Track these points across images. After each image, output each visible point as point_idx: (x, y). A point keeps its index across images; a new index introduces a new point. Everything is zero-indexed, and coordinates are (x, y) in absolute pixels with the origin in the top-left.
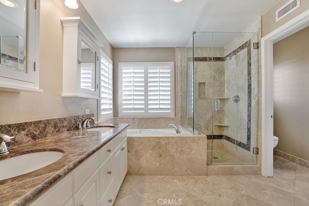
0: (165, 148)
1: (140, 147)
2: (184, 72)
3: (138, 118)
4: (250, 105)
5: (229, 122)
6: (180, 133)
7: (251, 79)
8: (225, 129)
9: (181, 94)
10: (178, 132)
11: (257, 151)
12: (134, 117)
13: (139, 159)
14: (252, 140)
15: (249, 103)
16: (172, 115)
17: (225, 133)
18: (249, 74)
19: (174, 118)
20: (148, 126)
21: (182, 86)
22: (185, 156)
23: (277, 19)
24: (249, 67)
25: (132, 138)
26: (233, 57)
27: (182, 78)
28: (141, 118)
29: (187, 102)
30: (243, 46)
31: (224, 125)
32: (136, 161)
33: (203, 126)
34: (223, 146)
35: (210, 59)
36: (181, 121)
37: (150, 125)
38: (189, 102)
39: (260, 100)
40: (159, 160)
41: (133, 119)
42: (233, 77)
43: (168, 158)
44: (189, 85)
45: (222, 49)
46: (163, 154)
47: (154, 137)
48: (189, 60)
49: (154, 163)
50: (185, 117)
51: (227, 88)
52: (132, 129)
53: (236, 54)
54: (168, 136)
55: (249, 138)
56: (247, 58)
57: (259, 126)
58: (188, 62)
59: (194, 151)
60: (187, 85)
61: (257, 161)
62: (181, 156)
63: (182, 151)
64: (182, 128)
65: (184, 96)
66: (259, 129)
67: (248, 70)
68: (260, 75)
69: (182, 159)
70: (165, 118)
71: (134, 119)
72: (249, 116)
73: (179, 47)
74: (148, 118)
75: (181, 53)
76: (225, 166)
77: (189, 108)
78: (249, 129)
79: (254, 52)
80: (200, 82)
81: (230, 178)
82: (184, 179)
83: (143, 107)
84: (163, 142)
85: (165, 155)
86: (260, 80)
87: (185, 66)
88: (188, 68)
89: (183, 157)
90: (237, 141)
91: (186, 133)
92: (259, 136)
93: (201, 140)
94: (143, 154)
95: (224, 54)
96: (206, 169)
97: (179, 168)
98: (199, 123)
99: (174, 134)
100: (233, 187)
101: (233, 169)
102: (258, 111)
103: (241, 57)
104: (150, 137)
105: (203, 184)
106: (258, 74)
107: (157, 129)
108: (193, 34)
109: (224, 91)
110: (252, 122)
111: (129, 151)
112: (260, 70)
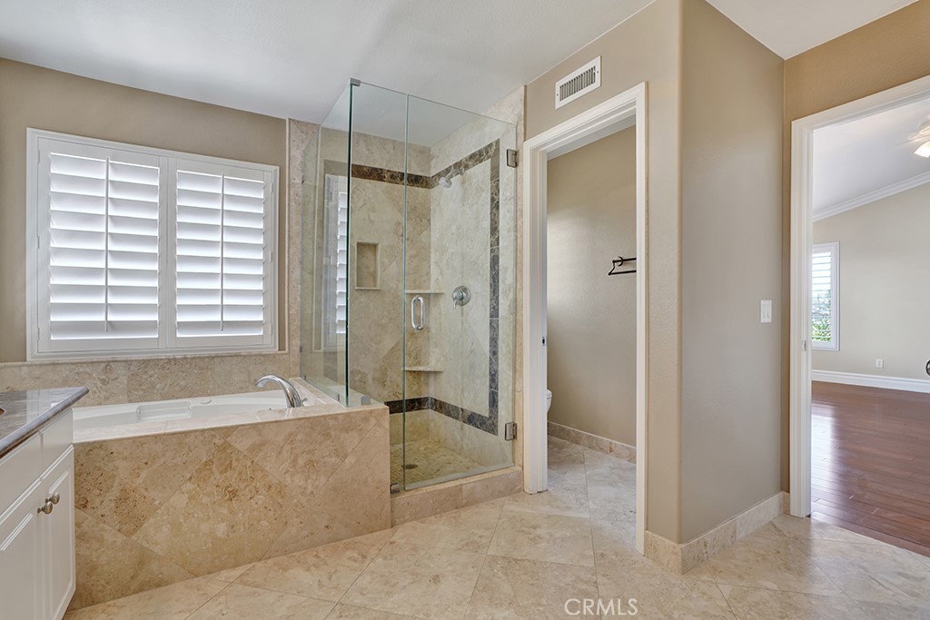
0: (249, 463)
1: (144, 474)
2: (311, 206)
3: (128, 363)
4: (494, 313)
5: (442, 359)
6: (300, 404)
7: (498, 244)
8: (432, 379)
9: (302, 277)
10: (294, 401)
11: (513, 432)
12: (109, 358)
13: (138, 527)
14: (500, 404)
15: (494, 307)
16: (271, 345)
17: (432, 391)
18: (494, 229)
19: (274, 356)
20: (177, 388)
21: (303, 251)
22: (323, 480)
23: (559, 104)
24: (494, 211)
25: (101, 445)
26: (456, 180)
27: (304, 224)
28: (145, 361)
29: (319, 302)
30: (480, 152)
31: (429, 370)
32: (120, 538)
33: (370, 377)
34: (428, 430)
35: (392, 177)
36: (302, 365)
37: (183, 383)
38: (326, 300)
39: (518, 300)
40: (225, 511)
41: (103, 365)
42: (453, 234)
43: (260, 498)
44: (327, 248)
45: (425, 154)
46: (242, 487)
47: (203, 431)
48: (330, 167)
49: (204, 527)
50: (313, 350)
51: (436, 263)
52: (100, 404)
53: (461, 173)
54: (260, 421)
55: (493, 402)
56: (490, 186)
57: (517, 367)
58: (327, 175)
59: (350, 460)
60: (320, 248)
61: (515, 457)
62: (309, 481)
63: (310, 463)
64: (304, 385)
65: (313, 281)
66: (517, 375)
67: (491, 220)
68: (519, 235)
69: (312, 492)
70: (245, 356)
71: (108, 365)
72: (494, 341)
73: (298, 121)
74: (175, 359)
75: (303, 142)
76: (441, 487)
77: (326, 319)
78: (494, 375)
79: (506, 172)
80: (360, 241)
81: (454, 518)
82: (322, 556)
83: (155, 317)
84: (242, 444)
85: (250, 491)
86: (518, 248)
87: (315, 187)
88: (325, 194)
89: (317, 483)
90: (462, 409)
91: (322, 401)
92: (517, 394)
93: (373, 421)
94: (157, 503)
95: (430, 168)
96: (388, 507)
97: (302, 525)
98: (359, 368)
99: (281, 411)
100: (467, 544)
101: (461, 490)
102: (515, 327)
103: (474, 181)
104: (186, 433)
105: (385, 558)
106: (516, 231)
107: (212, 398)
108: (351, 85)
109: (428, 274)
110: (500, 356)
111: (82, 504)
112: (519, 222)
